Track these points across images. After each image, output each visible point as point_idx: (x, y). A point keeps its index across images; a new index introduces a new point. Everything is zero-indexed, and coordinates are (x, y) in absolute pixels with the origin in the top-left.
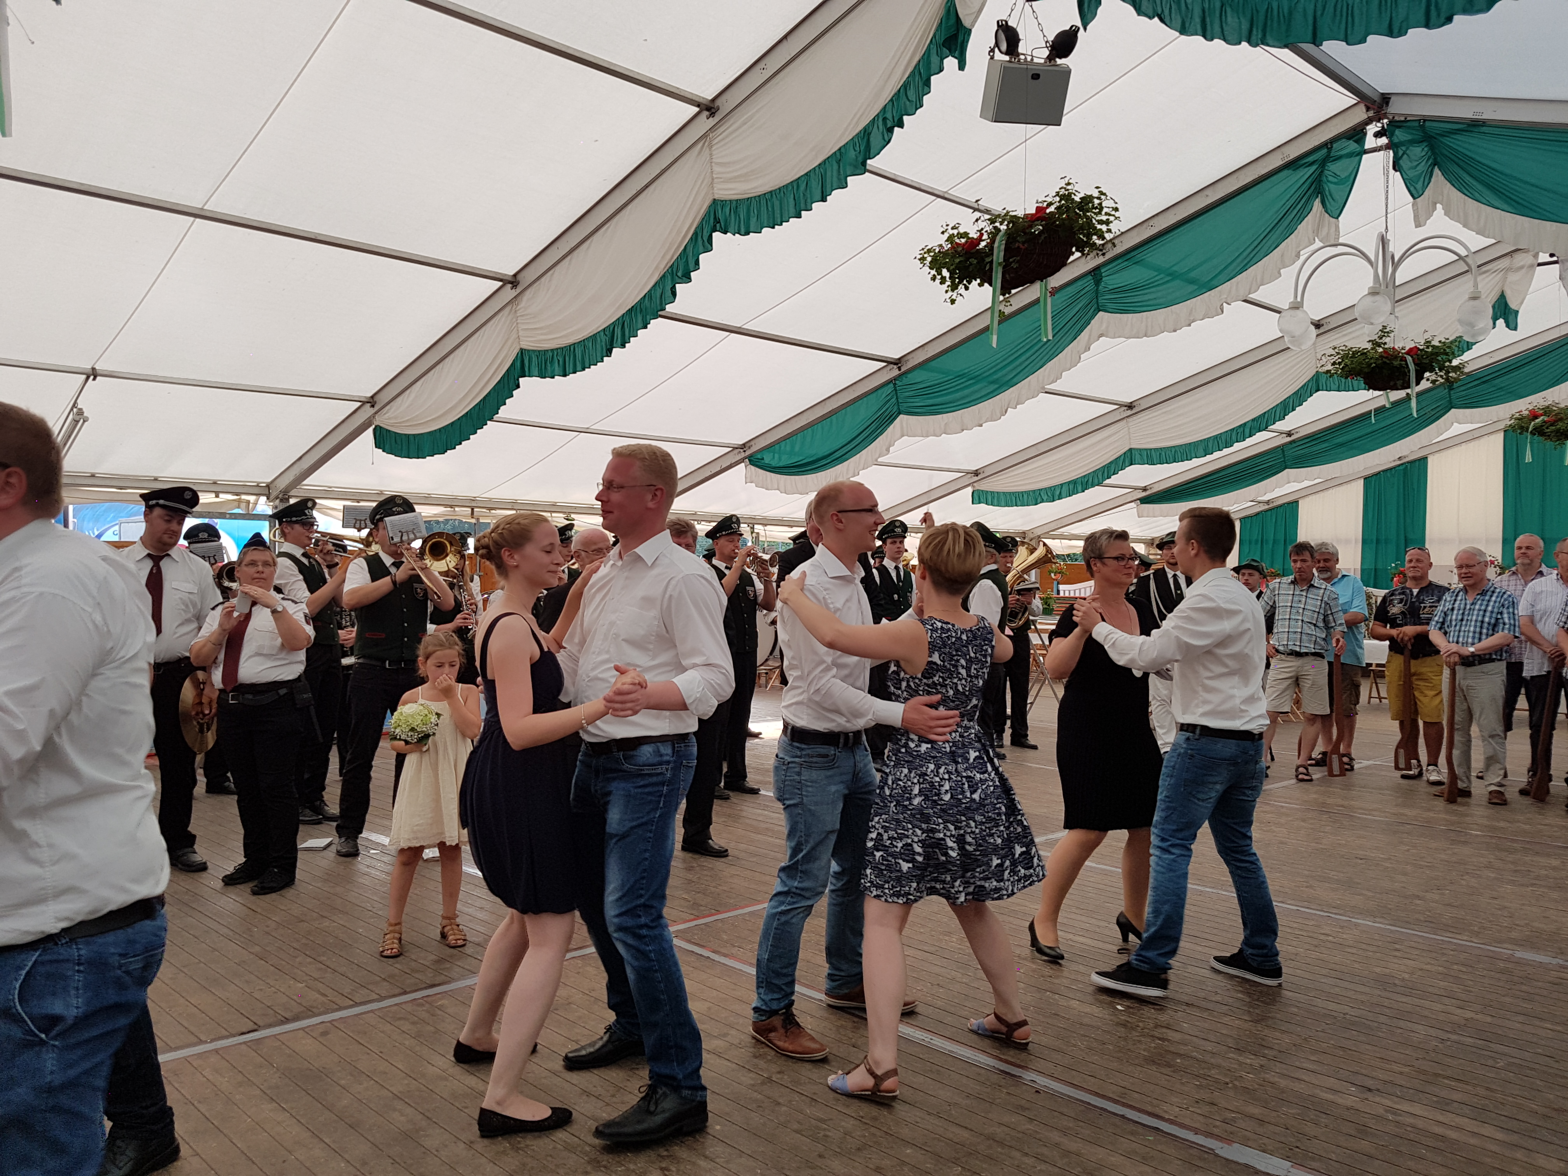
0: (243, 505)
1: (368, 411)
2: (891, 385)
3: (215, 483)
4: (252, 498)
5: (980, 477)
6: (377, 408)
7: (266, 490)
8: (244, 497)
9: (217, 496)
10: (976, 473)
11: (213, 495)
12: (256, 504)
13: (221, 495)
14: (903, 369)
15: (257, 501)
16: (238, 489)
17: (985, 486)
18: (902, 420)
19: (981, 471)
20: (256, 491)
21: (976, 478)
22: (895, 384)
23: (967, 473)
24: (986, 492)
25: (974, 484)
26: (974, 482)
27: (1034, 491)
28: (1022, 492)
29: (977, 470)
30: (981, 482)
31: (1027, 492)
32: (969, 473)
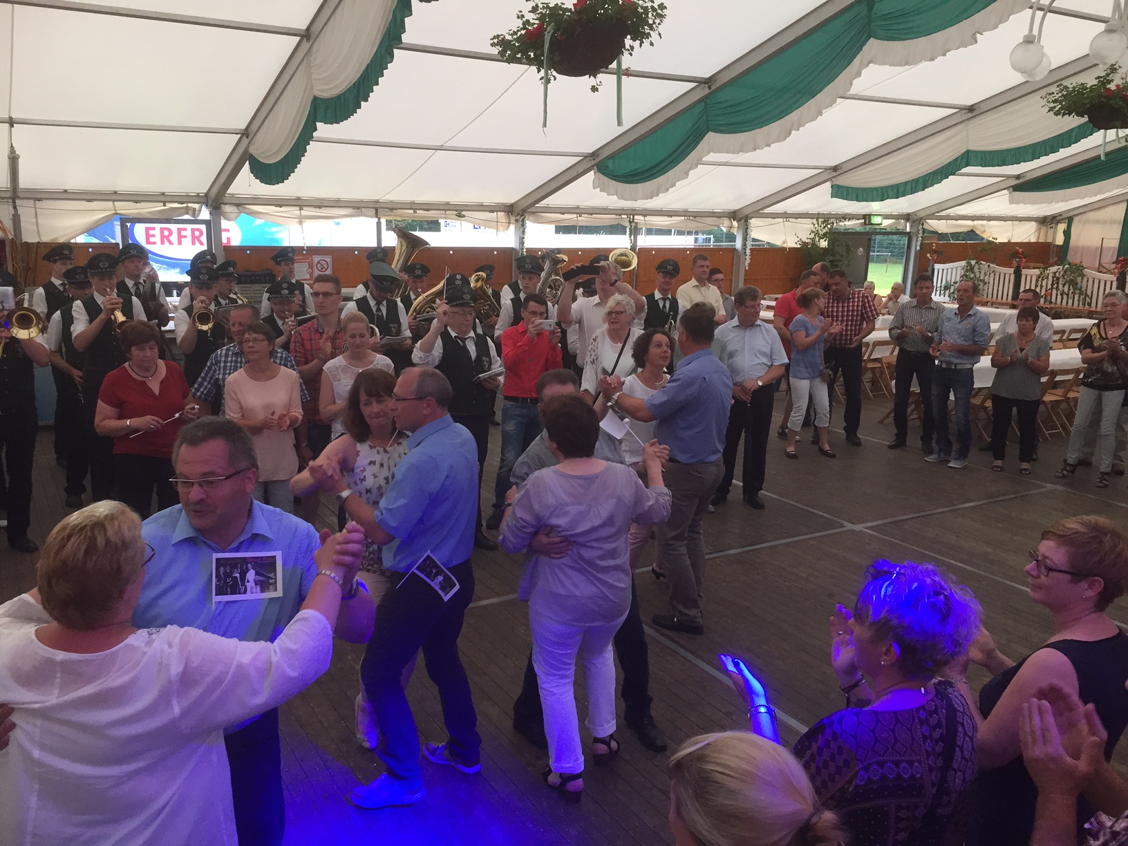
0: (190, 212)
1: (245, 141)
2: (703, 104)
3: (163, 194)
4: (196, 206)
5: (838, 173)
6: (250, 138)
7: (205, 199)
8: (189, 205)
9: (165, 205)
10: (835, 169)
11: (162, 204)
12: (200, 210)
13: (167, 204)
14: (713, 88)
15: (201, 207)
16: (184, 199)
17: (843, 181)
18: (711, 137)
19: (839, 167)
20: (196, 200)
21: (835, 174)
22: (706, 102)
23: (826, 169)
24: (842, 186)
25: (833, 179)
26: (832, 178)
27: (882, 188)
28: (872, 188)
29: (836, 166)
30: (839, 178)
31: (876, 189)
32: (827, 169)
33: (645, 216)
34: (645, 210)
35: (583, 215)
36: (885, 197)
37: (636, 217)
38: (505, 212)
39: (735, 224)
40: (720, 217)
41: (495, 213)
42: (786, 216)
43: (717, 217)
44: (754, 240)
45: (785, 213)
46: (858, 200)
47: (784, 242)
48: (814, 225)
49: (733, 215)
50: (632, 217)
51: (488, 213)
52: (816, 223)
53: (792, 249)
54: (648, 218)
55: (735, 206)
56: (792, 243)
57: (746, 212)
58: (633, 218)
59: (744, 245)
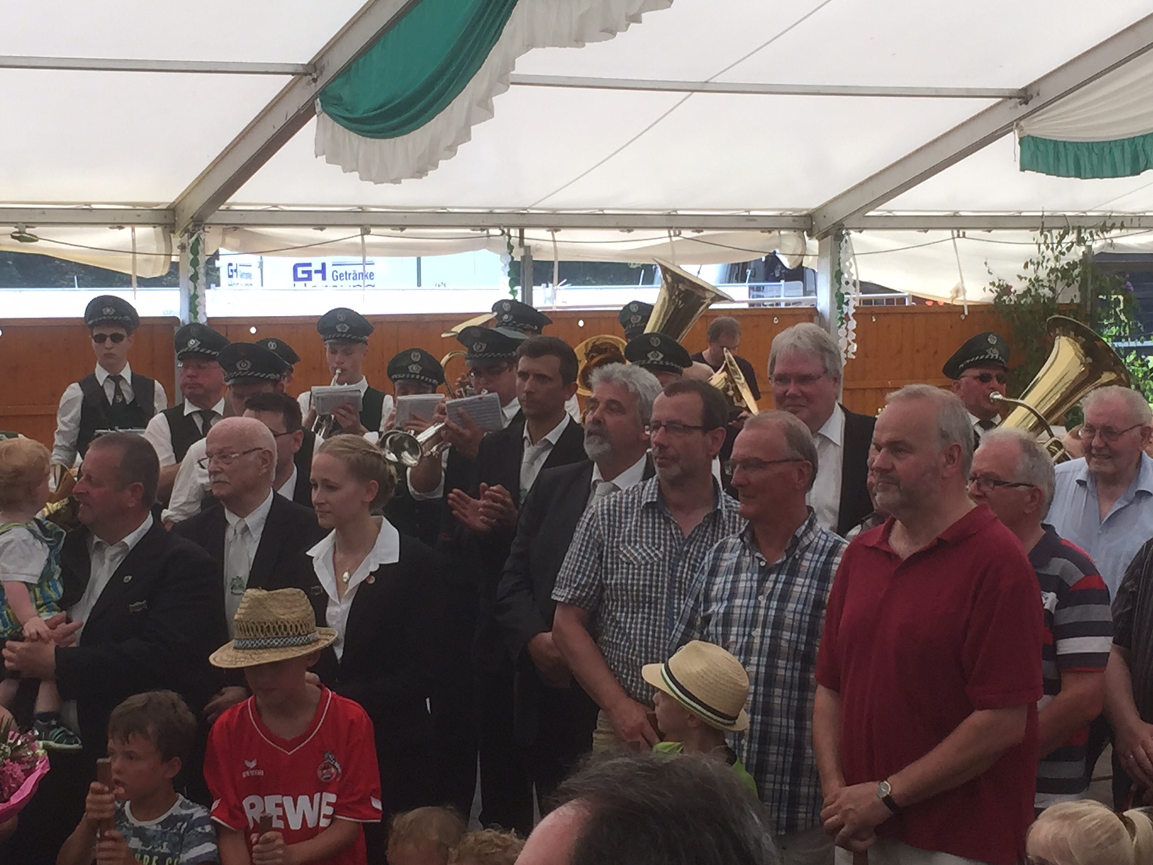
5: (1034, 106)
10: (1024, 96)
17: (1052, 126)
19: (1032, 92)
21: (1024, 109)
23: (1008, 97)
24: (1045, 141)
25: (1022, 123)
26: (1021, 119)
27: (1132, 140)
28: (1110, 142)
29: (1025, 89)
30: (1038, 117)
31: (1120, 143)
32: (1010, 98)
33: (555, 228)
34: (554, 213)
35: (373, 230)
36: (1142, 162)
37: (528, 233)
38: (154, 225)
39: (813, 244)
40: (770, 230)
41: (128, 230)
42: (957, 223)
43: (763, 230)
44: (866, 287)
45: (955, 216)
46: (1079, 174)
47: (957, 291)
48: (1039, 245)
49: (807, 223)
50: (514, 232)
51: (106, 229)
52: (1042, 240)
53: (976, 309)
54: (562, 235)
55: (808, 198)
56: (978, 292)
57: (837, 214)
58: (522, 237)
59: (839, 299)
